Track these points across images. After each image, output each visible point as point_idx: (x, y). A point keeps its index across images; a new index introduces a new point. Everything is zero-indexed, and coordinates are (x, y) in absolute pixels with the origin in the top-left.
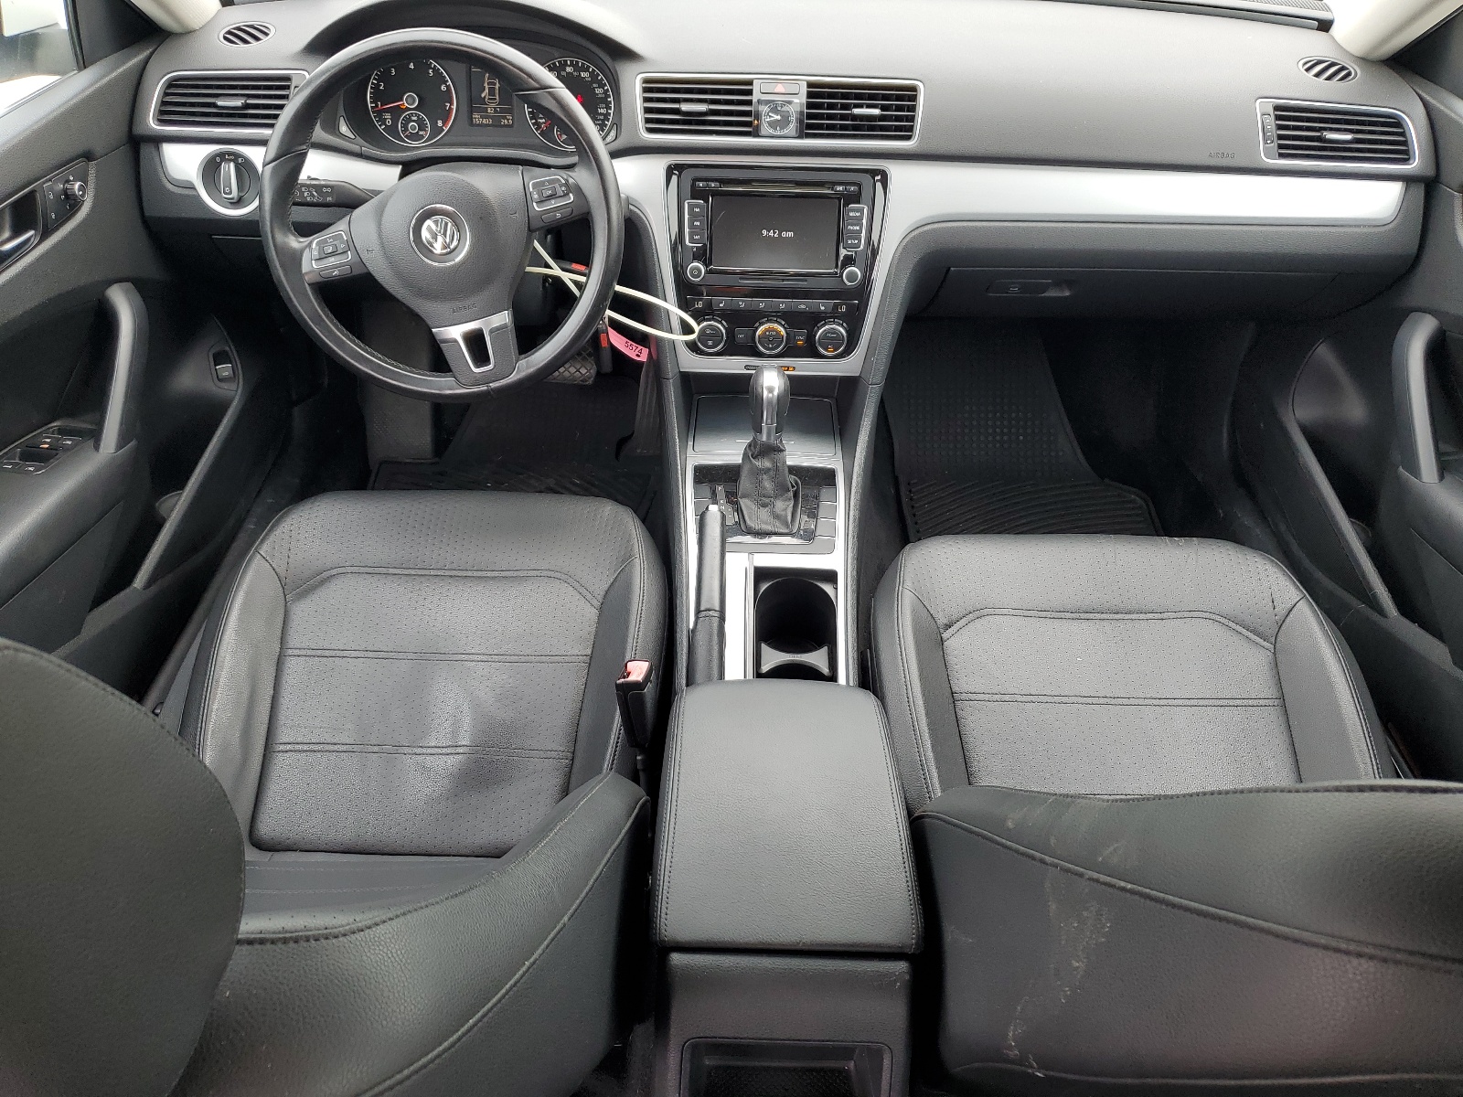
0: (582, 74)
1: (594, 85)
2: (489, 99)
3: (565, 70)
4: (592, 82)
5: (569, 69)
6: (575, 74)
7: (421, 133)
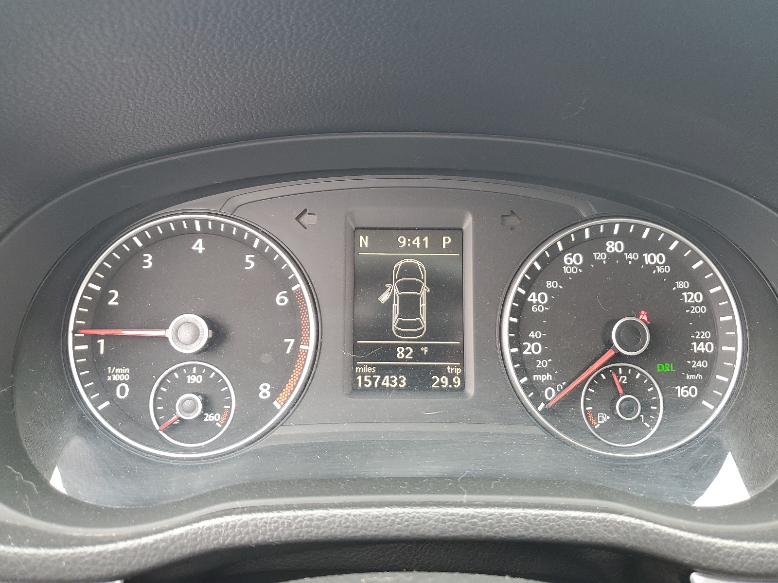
0: (647, 258)
1: (681, 285)
2: (400, 324)
3: (603, 249)
4: (672, 278)
5: (612, 247)
6: (631, 256)
7: (209, 417)
